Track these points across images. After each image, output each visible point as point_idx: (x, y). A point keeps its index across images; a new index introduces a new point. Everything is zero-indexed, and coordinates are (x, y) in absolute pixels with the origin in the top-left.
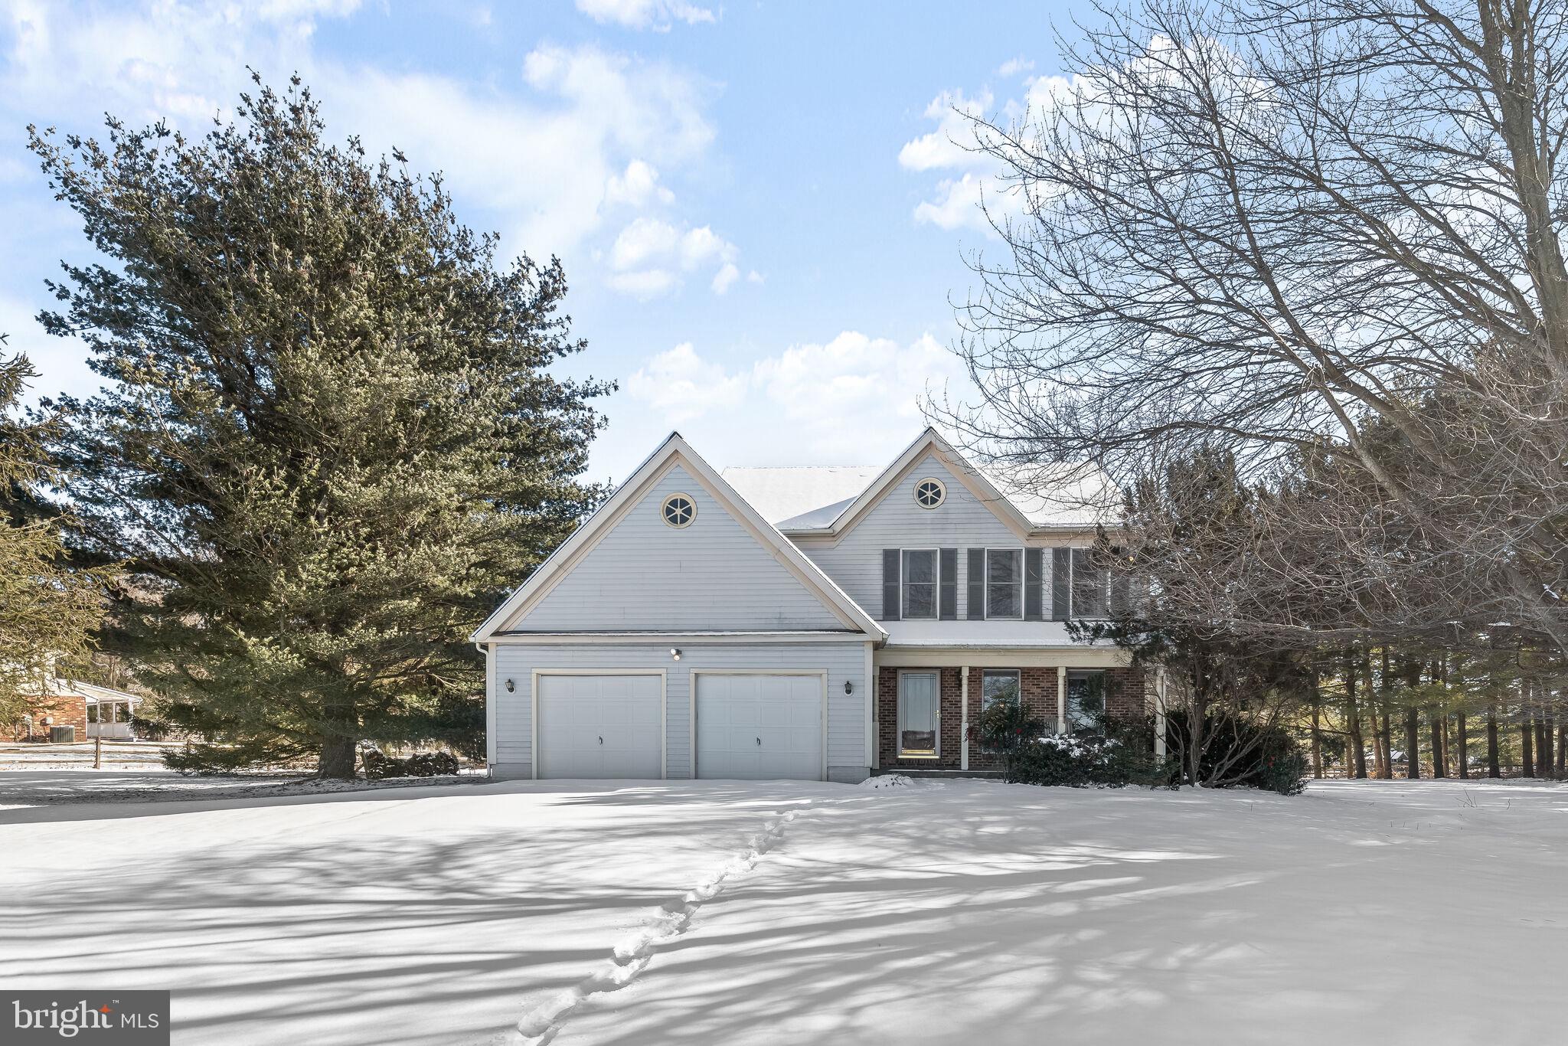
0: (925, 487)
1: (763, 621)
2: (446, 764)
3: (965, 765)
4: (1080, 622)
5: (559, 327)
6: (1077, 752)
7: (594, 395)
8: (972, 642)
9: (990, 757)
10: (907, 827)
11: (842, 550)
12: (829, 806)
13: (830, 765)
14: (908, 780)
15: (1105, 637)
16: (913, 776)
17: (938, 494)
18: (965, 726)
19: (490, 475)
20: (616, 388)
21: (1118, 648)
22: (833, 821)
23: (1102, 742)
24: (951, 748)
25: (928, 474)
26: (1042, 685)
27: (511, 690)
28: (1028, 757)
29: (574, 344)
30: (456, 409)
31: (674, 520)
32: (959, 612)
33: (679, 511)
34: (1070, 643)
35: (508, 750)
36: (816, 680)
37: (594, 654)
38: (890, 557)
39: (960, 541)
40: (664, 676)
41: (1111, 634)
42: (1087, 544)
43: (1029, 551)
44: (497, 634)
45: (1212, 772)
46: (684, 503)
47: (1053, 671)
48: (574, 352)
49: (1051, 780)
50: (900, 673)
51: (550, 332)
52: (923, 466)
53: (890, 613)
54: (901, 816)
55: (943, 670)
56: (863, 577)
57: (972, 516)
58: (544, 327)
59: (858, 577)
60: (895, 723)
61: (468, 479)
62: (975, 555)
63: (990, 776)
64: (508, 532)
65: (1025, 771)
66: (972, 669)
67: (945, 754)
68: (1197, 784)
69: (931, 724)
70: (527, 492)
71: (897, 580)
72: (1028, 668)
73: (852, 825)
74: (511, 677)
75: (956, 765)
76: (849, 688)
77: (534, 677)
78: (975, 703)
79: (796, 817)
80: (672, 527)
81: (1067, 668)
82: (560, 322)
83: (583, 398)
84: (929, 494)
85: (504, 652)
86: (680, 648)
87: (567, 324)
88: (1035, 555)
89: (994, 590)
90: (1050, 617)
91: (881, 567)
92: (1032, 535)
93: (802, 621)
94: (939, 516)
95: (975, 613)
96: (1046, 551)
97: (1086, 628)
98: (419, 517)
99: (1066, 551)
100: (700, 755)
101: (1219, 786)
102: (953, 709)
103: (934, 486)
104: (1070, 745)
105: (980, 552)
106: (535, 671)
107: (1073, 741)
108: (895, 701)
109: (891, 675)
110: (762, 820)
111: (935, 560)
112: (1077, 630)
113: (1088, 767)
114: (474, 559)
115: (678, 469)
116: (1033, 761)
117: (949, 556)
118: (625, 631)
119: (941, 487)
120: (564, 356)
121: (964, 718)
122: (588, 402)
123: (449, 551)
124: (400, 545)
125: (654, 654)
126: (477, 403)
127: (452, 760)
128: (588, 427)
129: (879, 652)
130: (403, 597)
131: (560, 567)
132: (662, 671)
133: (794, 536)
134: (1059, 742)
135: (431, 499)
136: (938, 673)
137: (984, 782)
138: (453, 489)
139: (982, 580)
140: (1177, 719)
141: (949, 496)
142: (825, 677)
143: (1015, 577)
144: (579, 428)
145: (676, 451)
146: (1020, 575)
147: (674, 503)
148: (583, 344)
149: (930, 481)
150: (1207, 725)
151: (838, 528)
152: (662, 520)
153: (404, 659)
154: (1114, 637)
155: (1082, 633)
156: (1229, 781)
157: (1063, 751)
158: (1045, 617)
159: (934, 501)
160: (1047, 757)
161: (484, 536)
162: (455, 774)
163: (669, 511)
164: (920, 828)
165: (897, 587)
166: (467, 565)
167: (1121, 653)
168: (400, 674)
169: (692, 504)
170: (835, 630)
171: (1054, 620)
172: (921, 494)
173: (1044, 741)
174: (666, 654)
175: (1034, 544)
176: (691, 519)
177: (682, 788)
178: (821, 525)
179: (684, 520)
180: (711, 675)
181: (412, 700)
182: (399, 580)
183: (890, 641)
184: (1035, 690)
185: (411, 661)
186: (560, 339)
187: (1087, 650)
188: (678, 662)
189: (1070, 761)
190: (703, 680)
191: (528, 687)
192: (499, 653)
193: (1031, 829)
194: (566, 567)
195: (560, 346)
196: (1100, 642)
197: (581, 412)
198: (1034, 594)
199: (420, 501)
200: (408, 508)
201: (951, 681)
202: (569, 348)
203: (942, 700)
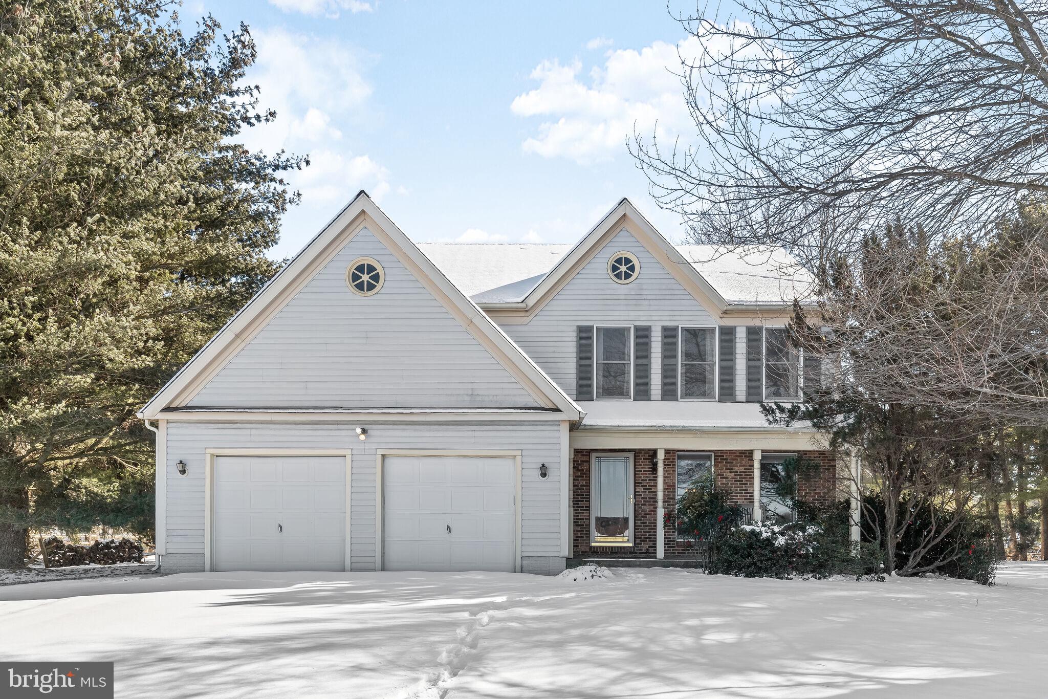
0: (619, 261)
1: (454, 398)
2: (130, 552)
3: (660, 553)
4: (776, 403)
5: (248, 95)
6: (781, 541)
7: (285, 168)
8: (668, 423)
9: (689, 545)
10: (620, 634)
11: (536, 324)
12: (528, 604)
13: (525, 554)
14: (606, 571)
15: (801, 418)
16: (609, 565)
17: (632, 269)
18: (661, 512)
19: (172, 243)
20: (308, 163)
21: (814, 430)
22: (536, 625)
23: (803, 529)
24: (645, 534)
25: (621, 247)
26: (736, 469)
27: (183, 472)
28: (730, 546)
29: (263, 114)
30: (138, 173)
31: (360, 287)
32: (653, 392)
33: (365, 278)
34: (766, 425)
35: (179, 539)
36: (510, 462)
37: (272, 432)
38: (584, 333)
39: (654, 318)
40: (349, 458)
41: (808, 415)
42: (781, 323)
43: (722, 329)
44: (168, 409)
45: (908, 560)
46: (371, 269)
47: (749, 454)
48: (263, 121)
49: (754, 571)
50: (594, 455)
51: (239, 100)
52: (616, 239)
53: (583, 393)
54: (612, 617)
55: (637, 453)
56: (556, 355)
57: (667, 292)
58: (231, 94)
59: (552, 355)
60: (588, 509)
61: (149, 247)
62: (669, 333)
63: (686, 566)
64: (192, 304)
65: (726, 560)
66: (667, 452)
67: (638, 541)
68: (893, 573)
69: (625, 510)
70: (212, 260)
71: (591, 358)
72: (721, 451)
73: (559, 631)
74: (182, 458)
75: (651, 552)
76: (544, 471)
77: (208, 458)
78: (670, 488)
79: (492, 619)
80: (359, 294)
81: (763, 451)
82: (248, 90)
83: (274, 170)
84: (623, 268)
85: (175, 430)
86: (366, 427)
87: (255, 92)
88: (728, 334)
89: (688, 369)
90: (744, 399)
91: (575, 344)
92: (726, 312)
93: (495, 399)
94: (633, 292)
95: (669, 394)
96: (738, 330)
97: (782, 410)
98: (93, 285)
99: (760, 329)
100: (386, 543)
101: (915, 574)
102: (647, 495)
103: (628, 261)
104: (774, 533)
105: (675, 329)
106: (210, 451)
107: (776, 529)
108: (588, 485)
109: (585, 458)
110: (455, 624)
111: (630, 339)
112: (773, 412)
113: (792, 556)
114: (153, 332)
115: (365, 231)
116: (735, 550)
117: (643, 334)
118: (307, 408)
119: (635, 261)
120: (252, 125)
121: (660, 504)
122: (279, 174)
123: (124, 321)
124: (74, 316)
125: (337, 433)
126: (162, 168)
127: (136, 547)
128: (279, 201)
129: (574, 434)
130: (77, 372)
131: (237, 336)
132: (347, 452)
133: (491, 310)
134: (763, 529)
135: (106, 266)
136: (631, 456)
137: (685, 573)
138: (131, 257)
139: (675, 358)
140: (872, 505)
141: (642, 271)
142: (519, 458)
143: (708, 358)
144: (270, 202)
145: (363, 212)
146: (713, 356)
147: (360, 268)
148: (273, 114)
149: (624, 255)
150: (902, 509)
151: (531, 302)
152: (348, 287)
153: (81, 440)
154: (811, 419)
155: (778, 415)
156: (923, 569)
157: (767, 539)
158: (739, 398)
159: (628, 276)
160: (750, 546)
161: (166, 308)
162: (139, 561)
163: (355, 277)
164: (636, 634)
165: (591, 366)
166: (145, 338)
167: (818, 436)
168: (76, 456)
169: (379, 270)
170: (530, 409)
171: (747, 401)
172: (614, 268)
173: (748, 528)
174: (350, 433)
175: (728, 322)
176: (379, 286)
177: (367, 582)
178: (513, 299)
179: (371, 287)
180: (399, 456)
181: (92, 484)
182: (72, 354)
183: (586, 422)
184: (728, 474)
185: (90, 442)
186: (249, 108)
187: (783, 433)
188: (364, 442)
189: (775, 550)
190: (390, 462)
191: (200, 469)
192: (170, 431)
193: (761, 635)
194: (243, 336)
195: (249, 115)
196: (797, 424)
197: (273, 184)
198: (728, 373)
199: (95, 269)
200: (81, 276)
201: (645, 465)
202: (258, 118)
203: (636, 484)
